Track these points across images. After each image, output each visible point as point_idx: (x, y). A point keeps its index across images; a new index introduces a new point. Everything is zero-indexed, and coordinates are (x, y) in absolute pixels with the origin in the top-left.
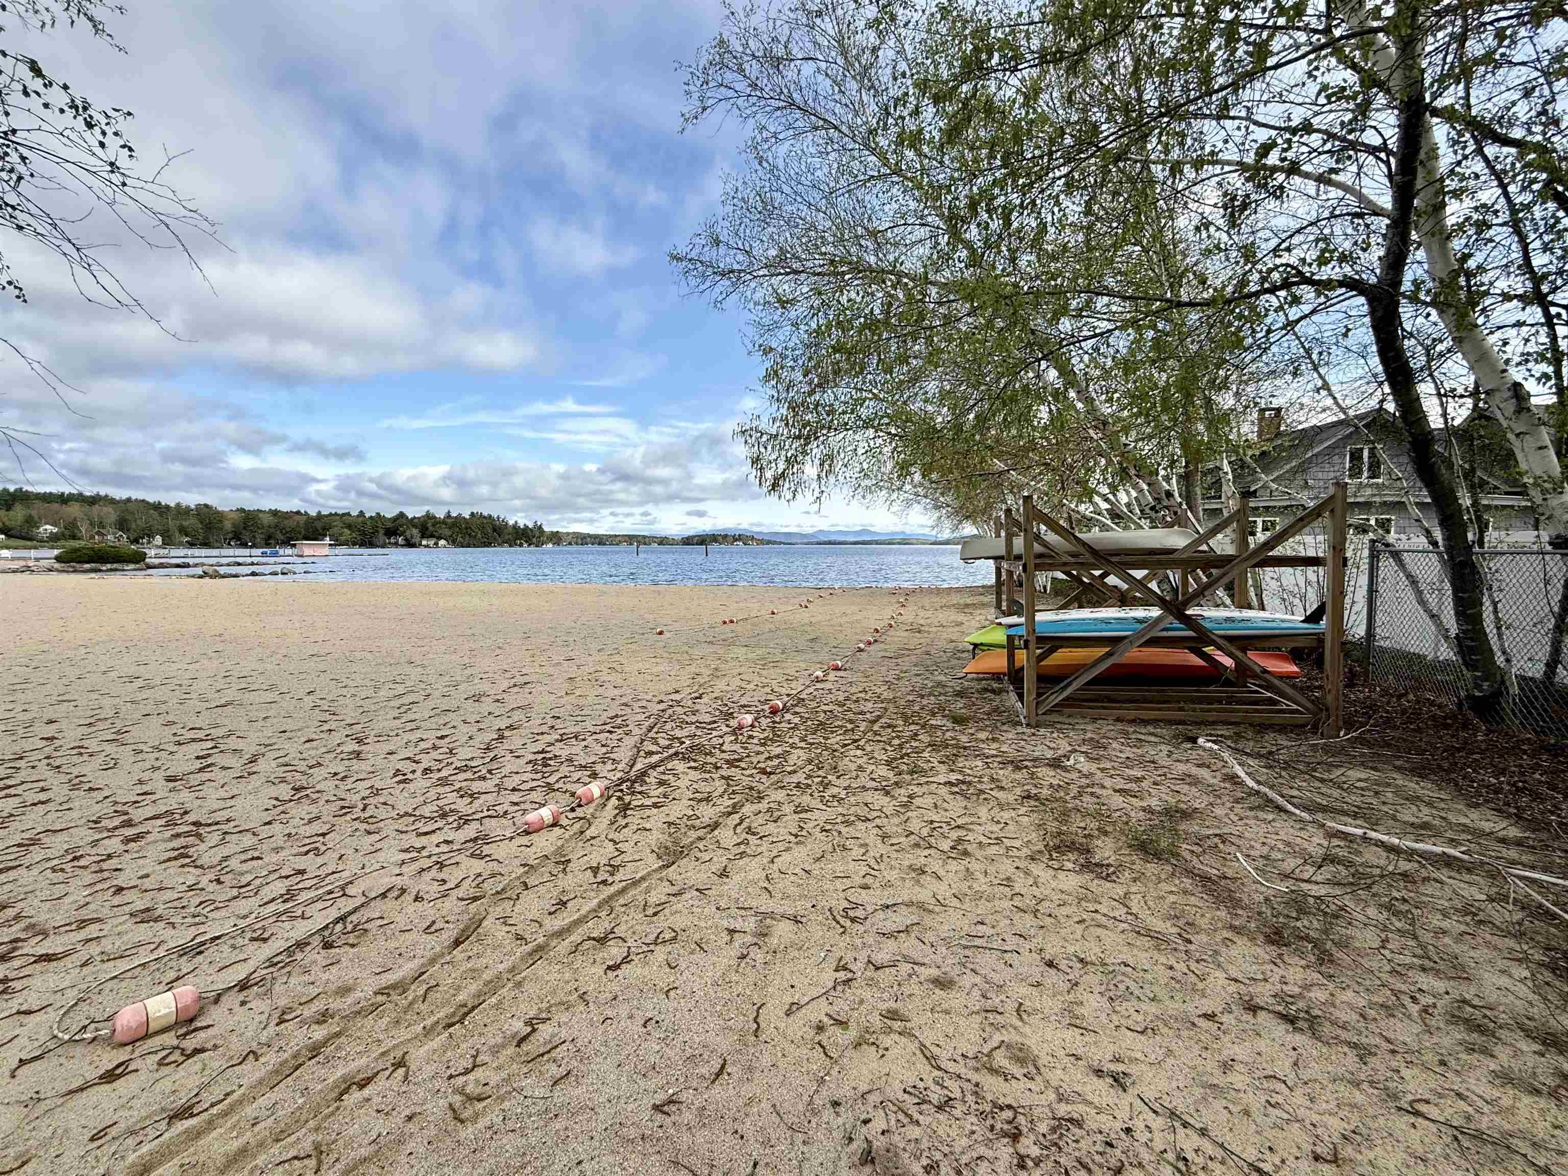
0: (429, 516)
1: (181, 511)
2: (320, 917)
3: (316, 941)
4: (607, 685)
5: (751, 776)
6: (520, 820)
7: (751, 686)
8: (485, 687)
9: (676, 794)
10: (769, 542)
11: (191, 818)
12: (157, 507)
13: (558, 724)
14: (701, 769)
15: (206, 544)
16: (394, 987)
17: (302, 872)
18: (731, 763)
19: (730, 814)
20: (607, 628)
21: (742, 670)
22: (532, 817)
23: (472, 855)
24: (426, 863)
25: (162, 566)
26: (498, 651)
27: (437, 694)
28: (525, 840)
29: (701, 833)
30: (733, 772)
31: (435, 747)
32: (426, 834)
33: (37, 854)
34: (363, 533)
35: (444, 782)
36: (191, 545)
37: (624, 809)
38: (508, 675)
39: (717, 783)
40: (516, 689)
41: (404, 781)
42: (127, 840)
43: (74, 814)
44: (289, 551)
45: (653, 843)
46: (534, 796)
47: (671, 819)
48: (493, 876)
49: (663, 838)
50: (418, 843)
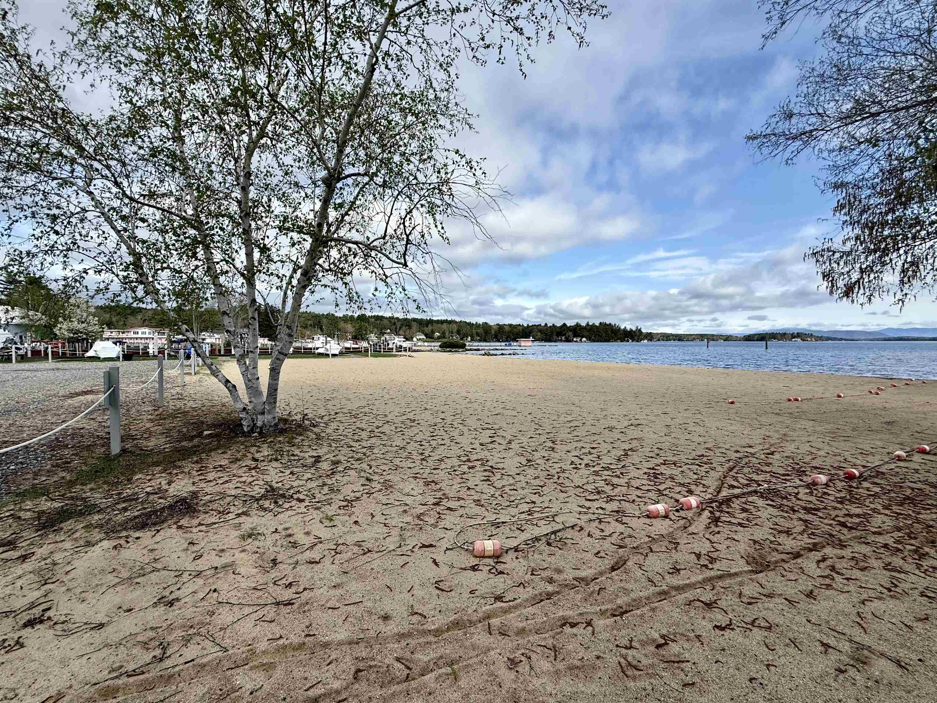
0: (578, 325)
1: (477, 326)
2: (545, 529)
3: (544, 540)
4: (694, 433)
5: (831, 525)
6: (644, 508)
7: (822, 453)
8: (614, 423)
9: (758, 521)
10: (828, 339)
11: (490, 463)
12: (470, 324)
13: (662, 453)
14: (780, 507)
15: (485, 341)
16: (582, 579)
17: (534, 502)
18: (808, 510)
19: (811, 550)
20: (689, 396)
21: (811, 439)
22: (652, 507)
23: (617, 520)
24: (593, 517)
25: (471, 350)
26: (620, 403)
27: (588, 423)
28: (648, 521)
29: (784, 556)
30: (809, 517)
31: (590, 453)
32: (590, 500)
33: (443, 466)
34: (546, 335)
35: (596, 473)
36: (480, 341)
37: (716, 520)
38: (627, 418)
39: (796, 523)
40: (632, 427)
41: (576, 468)
42: (469, 468)
43: (453, 452)
44: (515, 344)
45: (743, 552)
46: (650, 494)
47: (755, 538)
48: (630, 536)
49: (751, 551)
50: (588, 504)
